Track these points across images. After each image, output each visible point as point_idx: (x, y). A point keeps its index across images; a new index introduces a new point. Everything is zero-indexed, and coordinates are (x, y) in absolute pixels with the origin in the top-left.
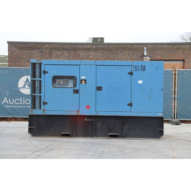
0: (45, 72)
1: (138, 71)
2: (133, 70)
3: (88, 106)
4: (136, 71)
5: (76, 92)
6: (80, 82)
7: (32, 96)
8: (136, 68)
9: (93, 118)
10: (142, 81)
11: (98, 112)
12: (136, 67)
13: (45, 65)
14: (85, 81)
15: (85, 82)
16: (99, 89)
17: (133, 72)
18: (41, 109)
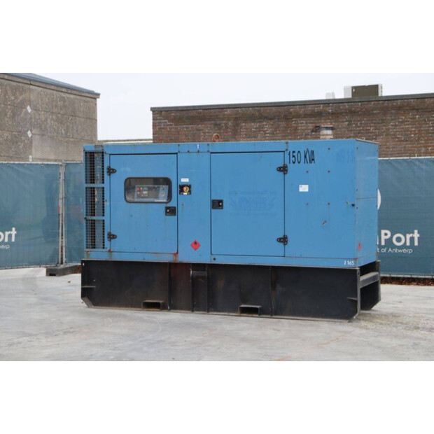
0: (111, 171)
1: (299, 163)
2: (287, 162)
3: (195, 243)
4: (294, 163)
5: (171, 211)
6: (179, 189)
7: (87, 220)
8: (294, 156)
9: (204, 270)
10: (307, 186)
11: (216, 257)
12: (295, 154)
13: (110, 155)
14: (190, 187)
15: (190, 191)
16: (217, 204)
17: (287, 167)
18: (104, 248)
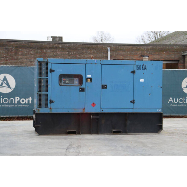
0: (52, 71)
1: (140, 70)
2: (135, 69)
3: (94, 104)
4: (138, 70)
5: (82, 90)
6: (86, 80)
7: (38, 94)
9: (98, 116)
10: (143, 79)
11: (103, 109)
12: (139, 66)
13: (51, 63)
14: (91, 79)
15: (91, 81)
16: (104, 87)
17: (135, 71)
18: (47, 107)
